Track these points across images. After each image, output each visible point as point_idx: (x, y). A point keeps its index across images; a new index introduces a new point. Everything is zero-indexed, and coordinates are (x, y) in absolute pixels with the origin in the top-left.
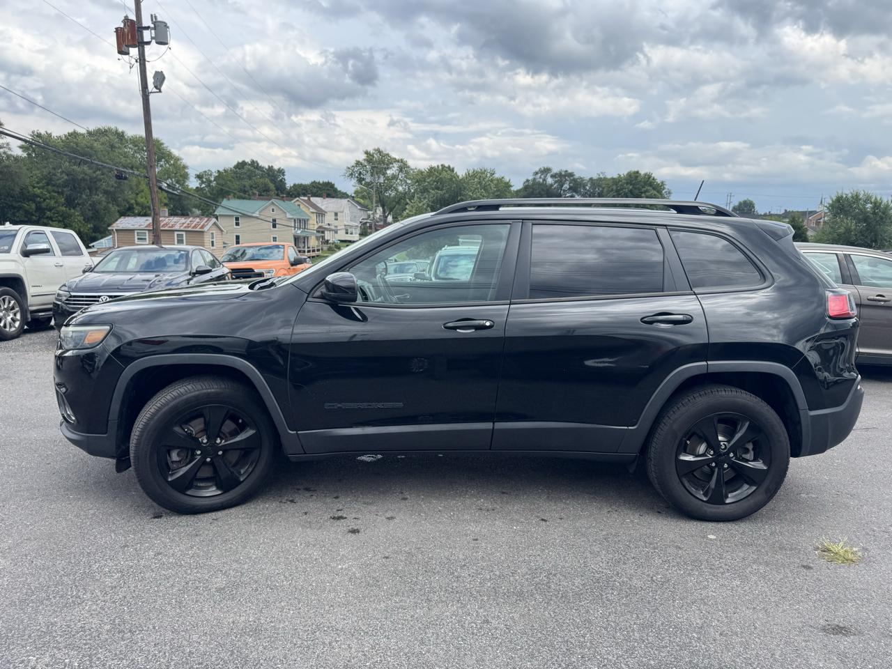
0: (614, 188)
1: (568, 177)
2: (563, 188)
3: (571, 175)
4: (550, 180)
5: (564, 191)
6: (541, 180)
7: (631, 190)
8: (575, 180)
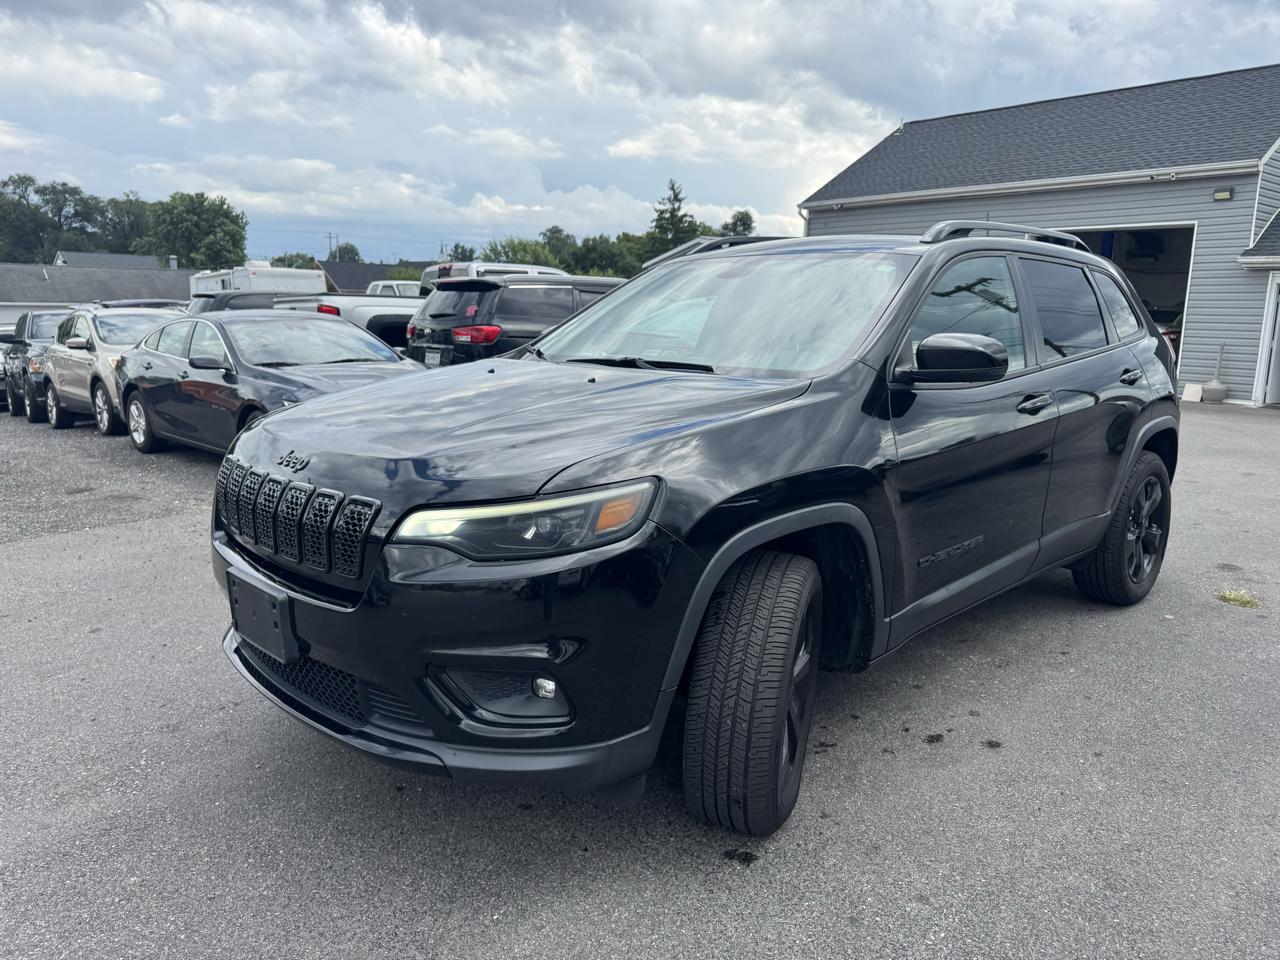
0: (168, 218)
1: (70, 194)
2: (63, 213)
3: (75, 191)
4: (34, 199)
5: (67, 218)
6: (17, 197)
7: (197, 222)
8: (84, 202)
